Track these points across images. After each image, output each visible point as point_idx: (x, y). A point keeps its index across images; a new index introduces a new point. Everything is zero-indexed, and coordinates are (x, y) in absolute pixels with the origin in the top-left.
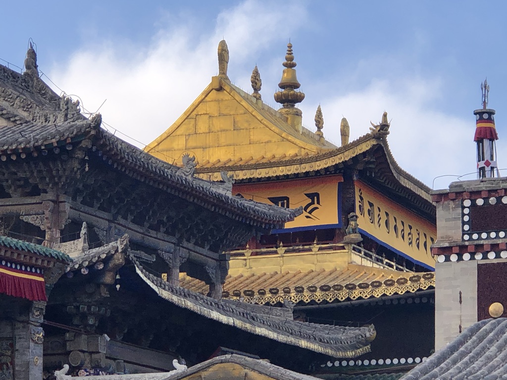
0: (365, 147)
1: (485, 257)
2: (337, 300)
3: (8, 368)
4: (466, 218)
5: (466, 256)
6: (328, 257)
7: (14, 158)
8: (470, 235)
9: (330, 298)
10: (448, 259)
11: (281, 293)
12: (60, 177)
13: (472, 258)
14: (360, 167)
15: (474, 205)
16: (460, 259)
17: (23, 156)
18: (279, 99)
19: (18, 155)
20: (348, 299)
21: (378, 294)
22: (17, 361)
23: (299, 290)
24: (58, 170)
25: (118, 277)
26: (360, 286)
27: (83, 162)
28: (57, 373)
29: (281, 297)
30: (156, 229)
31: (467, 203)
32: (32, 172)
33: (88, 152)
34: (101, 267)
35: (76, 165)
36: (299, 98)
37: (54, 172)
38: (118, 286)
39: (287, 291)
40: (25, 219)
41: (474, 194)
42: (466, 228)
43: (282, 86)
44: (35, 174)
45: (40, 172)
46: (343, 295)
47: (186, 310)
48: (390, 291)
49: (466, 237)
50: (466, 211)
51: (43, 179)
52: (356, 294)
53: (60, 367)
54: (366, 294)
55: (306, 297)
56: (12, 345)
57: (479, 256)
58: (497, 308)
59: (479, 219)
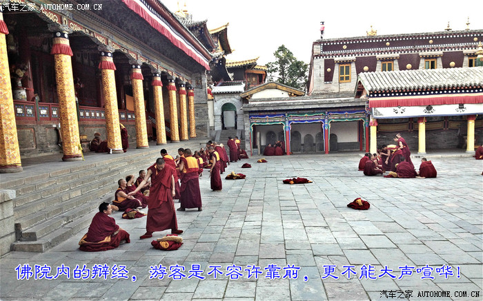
0: (223, 28)
1: (326, 57)
4: (322, 48)
13: (323, 58)
14: (220, 33)
15: (324, 45)
16: (320, 58)
25: (221, 61)
28: (211, 85)
31: (322, 44)
33: (201, 29)
34: (217, 58)
38: (221, 64)
42: (322, 50)
49: (322, 53)
50: (322, 46)
58: (329, 70)
59: (325, 48)
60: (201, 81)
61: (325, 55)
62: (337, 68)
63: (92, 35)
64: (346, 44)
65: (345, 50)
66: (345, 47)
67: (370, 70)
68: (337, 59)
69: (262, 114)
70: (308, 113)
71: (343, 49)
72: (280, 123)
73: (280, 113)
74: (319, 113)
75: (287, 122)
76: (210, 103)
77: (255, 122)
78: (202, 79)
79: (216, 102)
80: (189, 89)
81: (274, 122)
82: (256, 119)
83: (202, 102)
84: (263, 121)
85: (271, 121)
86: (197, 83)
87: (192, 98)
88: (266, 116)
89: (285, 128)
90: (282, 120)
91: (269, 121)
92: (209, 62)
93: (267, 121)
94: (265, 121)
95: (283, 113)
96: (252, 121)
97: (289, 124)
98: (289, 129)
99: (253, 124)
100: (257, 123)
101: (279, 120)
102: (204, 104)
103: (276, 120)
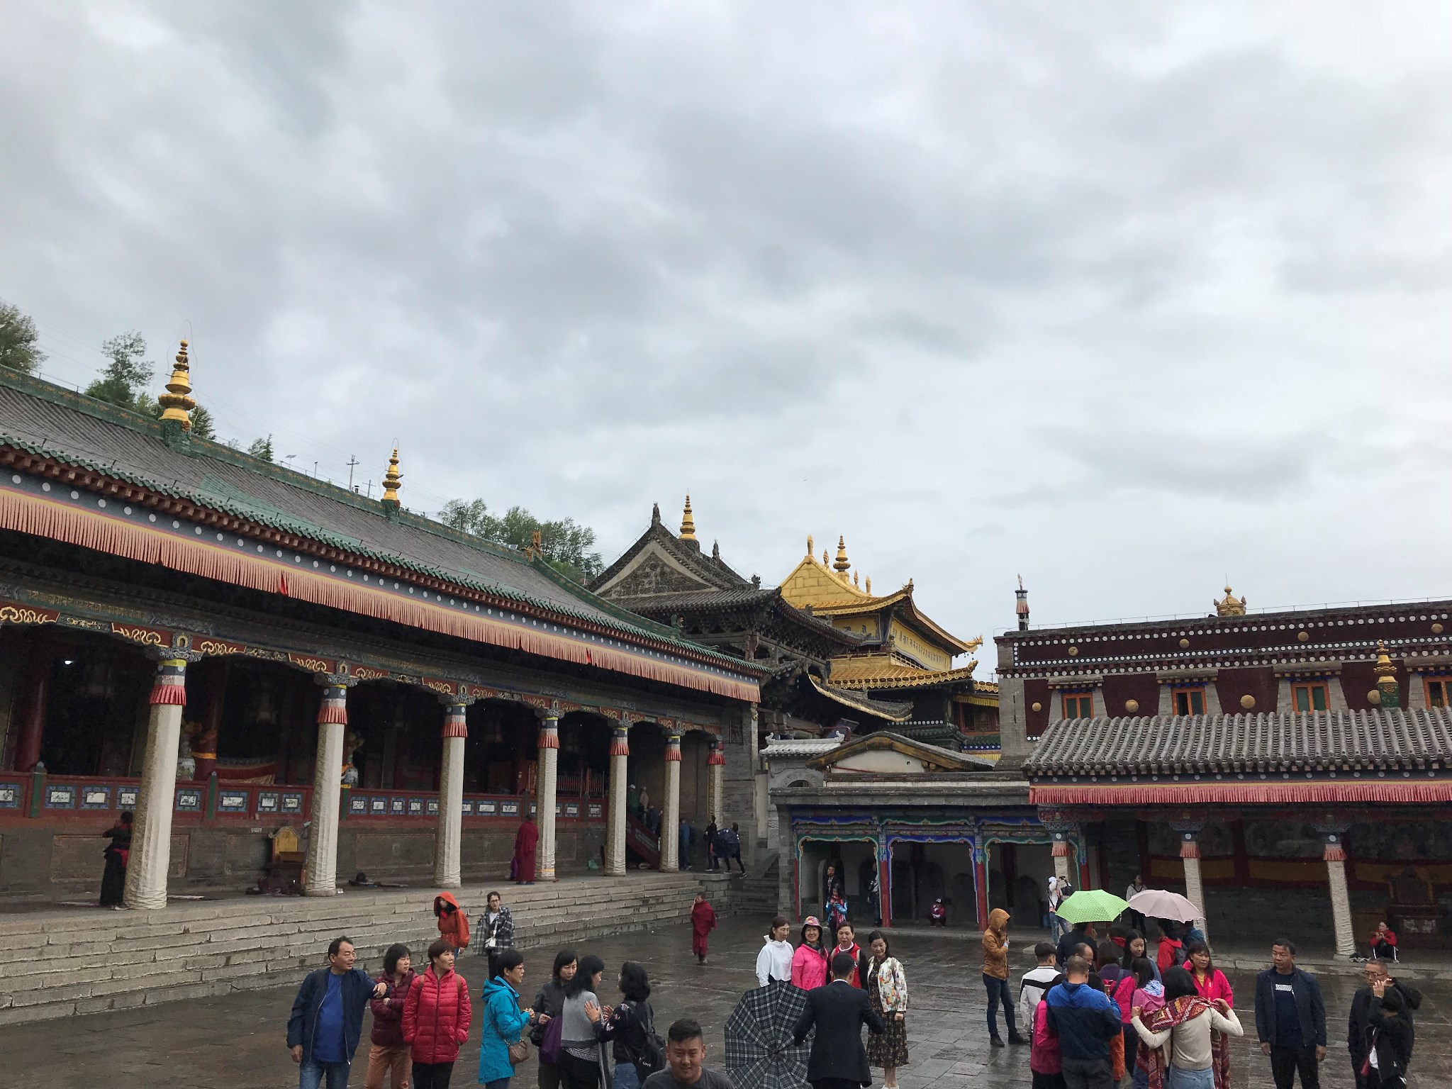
0: (899, 598)
1: (1028, 676)
2: (890, 687)
3: (739, 735)
4: (1016, 653)
5: (1017, 675)
6: (877, 660)
7: (729, 611)
8: (1019, 663)
9: (886, 686)
10: (1005, 677)
11: (857, 682)
12: (754, 622)
13: (1021, 676)
14: (896, 608)
15: (1020, 647)
16: (1013, 676)
18: (836, 566)
20: (897, 686)
21: (915, 683)
22: (744, 731)
23: (867, 681)
26: (904, 679)
27: (769, 613)
28: (767, 738)
29: (857, 685)
30: (796, 648)
31: (1016, 644)
32: (738, 618)
33: (772, 608)
35: (765, 615)
36: (847, 566)
37: (752, 619)
38: (796, 687)
39: (860, 682)
40: (733, 645)
41: (1020, 640)
42: (1016, 659)
43: (837, 559)
44: (740, 620)
45: (743, 618)
46: (893, 684)
47: (830, 699)
48: (922, 682)
49: (1016, 664)
50: (1016, 649)
51: (744, 622)
52: (901, 683)
53: (769, 734)
54: (907, 684)
55: (872, 685)
56: (741, 722)
57: (1024, 675)
58: (1036, 706)
59: (1025, 654)
60: (741, 727)
61: (1025, 670)
62: (1056, 703)
63: (279, 657)
64: (1076, 644)
65: (1074, 658)
66: (1074, 651)
67: (1140, 713)
68: (1054, 678)
69: (823, 813)
70: (929, 818)
71: (1069, 657)
72: (865, 839)
73: (860, 814)
74: (959, 818)
76: (760, 779)
77: (808, 834)
78: (744, 722)
79: (772, 777)
80: (713, 745)
81: (852, 835)
82: (809, 827)
83: (740, 778)
84: (825, 832)
85: (843, 832)
86: (733, 731)
87: (718, 769)
88: (830, 818)
89: (879, 853)
90: (870, 832)
91: (839, 832)
92: (763, 685)
93: (835, 832)
94: (829, 832)
95: (868, 814)
96: (799, 832)
97: (887, 844)
98: (888, 857)
99: (803, 839)
100: (812, 836)
101: (861, 832)
102: (746, 780)
103: (856, 832)
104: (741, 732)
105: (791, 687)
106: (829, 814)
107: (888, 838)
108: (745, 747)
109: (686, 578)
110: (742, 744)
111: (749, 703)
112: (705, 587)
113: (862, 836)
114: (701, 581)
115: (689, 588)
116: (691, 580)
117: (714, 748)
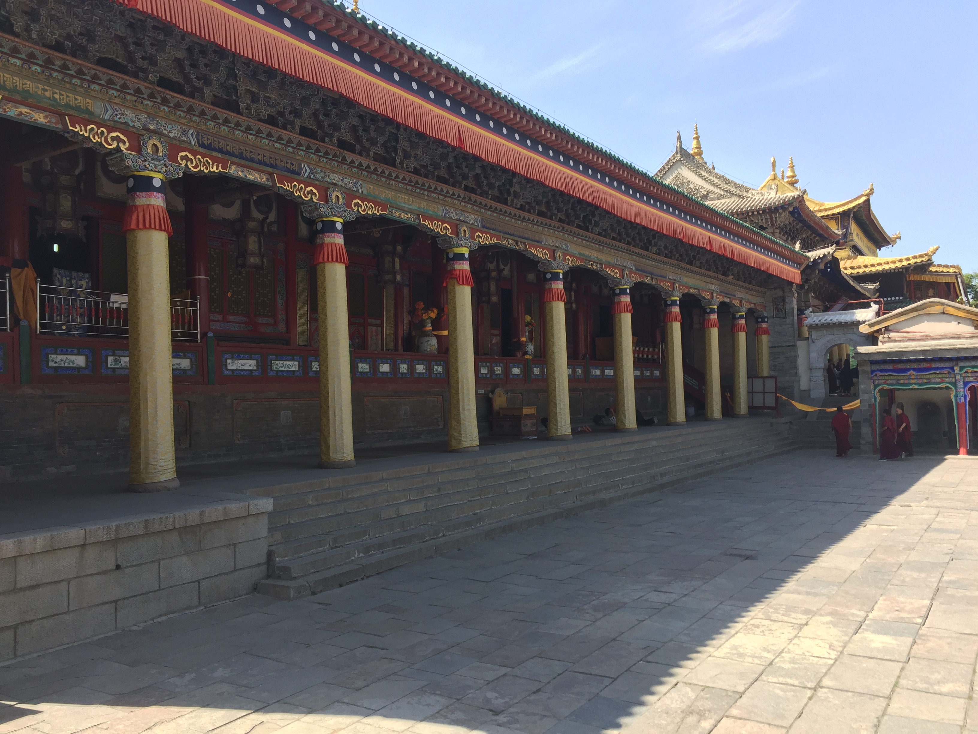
0: (861, 201)
3: (782, 311)
7: (756, 213)
17: (761, 212)
19: (758, 212)
21: (880, 268)
22: (787, 308)
24: (776, 218)
25: (829, 265)
27: (791, 213)
32: (762, 220)
33: (795, 208)
34: (820, 261)
35: (786, 214)
37: (774, 219)
38: (829, 270)
44: (764, 221)
45: (766, 219)
60: (784, 305)
63: (521, 247)
69: (900, 366)
72: (943, 385)
73: (942, 365)
75: (960, 385)
76: (801, 344)
77: (885, 383)
78: (787, 300)
79: (813, 342)
80: (760, 320)
81: (929, 383)
82: (886, 378)
83: (785, 344)
84: (901, 382)
85: (920, 381)
86: (776, 308)
87: (765, 338)
88: (908, 370)
89: (956, 396)
90: (947, 379)
91: (915, 381)
92: (802, 269)
93: (912, 381)
94: (907, 381)
95: (947, 365)
96: (876, 382)
97: (964, 388)
98: (965, 399)
99: (879, 388)
100: (888, 385)
101: (939, 380)
102: (789, 346)
103: (933, 381)
104: (785, 309)
105: (820, 271)
106: (908, 366)
107: (965, 384)
108: (788, 321)
109: (708, 192)
110: (785, 318)
111: (790, 283)
112: (725, 197)
113: (939, 383)
114: (722, 193)
115: (712, 199)
116: (713, 193)
117: (761, 322)
